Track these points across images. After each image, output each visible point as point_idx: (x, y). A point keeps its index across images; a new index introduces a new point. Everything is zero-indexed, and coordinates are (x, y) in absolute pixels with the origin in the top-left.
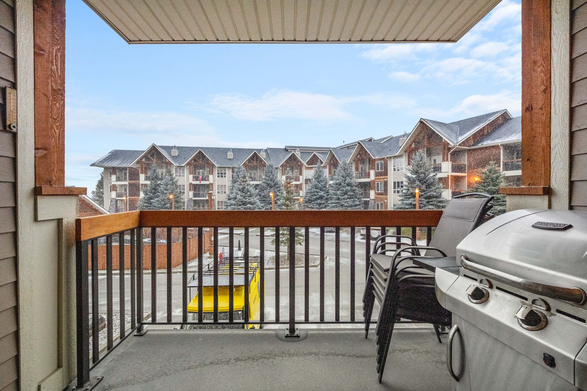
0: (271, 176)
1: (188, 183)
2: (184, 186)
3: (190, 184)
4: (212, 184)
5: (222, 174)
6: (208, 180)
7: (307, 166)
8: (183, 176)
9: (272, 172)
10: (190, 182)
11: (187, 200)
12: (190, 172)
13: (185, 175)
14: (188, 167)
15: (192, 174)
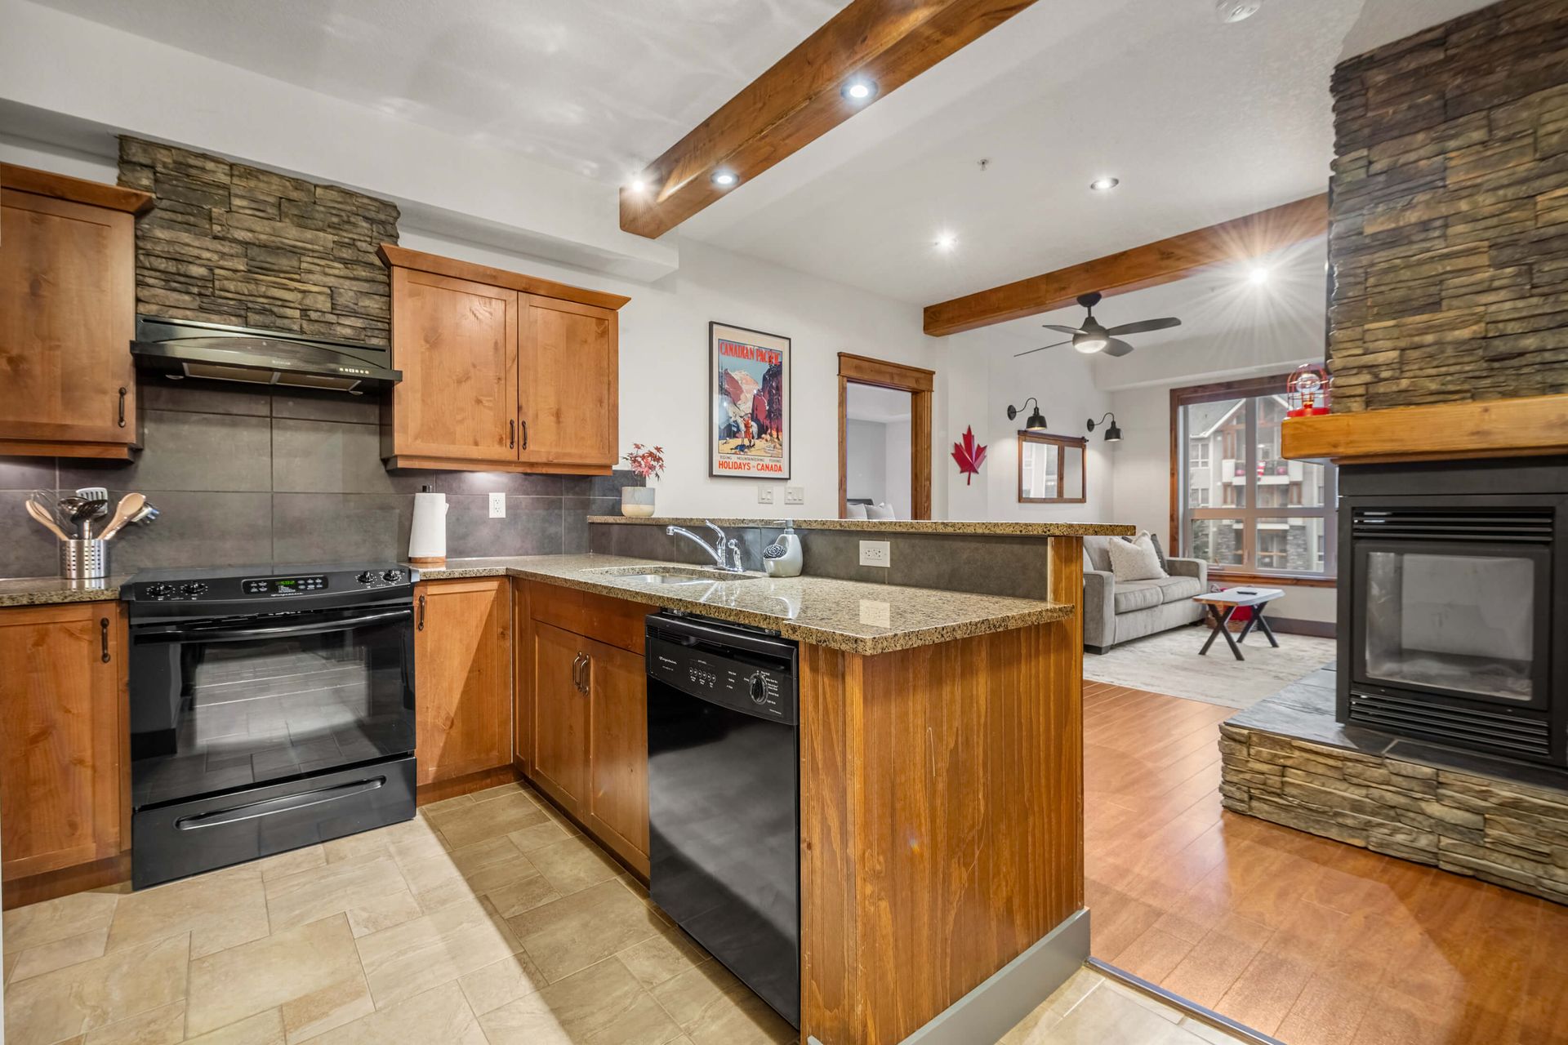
1: (1219, 484)
2: (1205, 490)
3: (1227, 486)
4: (1298, 484)
6: (1286, 473)
8: (1205, 464)
10: (1226, 479)
11: (1215, 529)
12: (1225, 451)
13: (1211, 460)
14: (1219, 438)
15: (1232, 457)
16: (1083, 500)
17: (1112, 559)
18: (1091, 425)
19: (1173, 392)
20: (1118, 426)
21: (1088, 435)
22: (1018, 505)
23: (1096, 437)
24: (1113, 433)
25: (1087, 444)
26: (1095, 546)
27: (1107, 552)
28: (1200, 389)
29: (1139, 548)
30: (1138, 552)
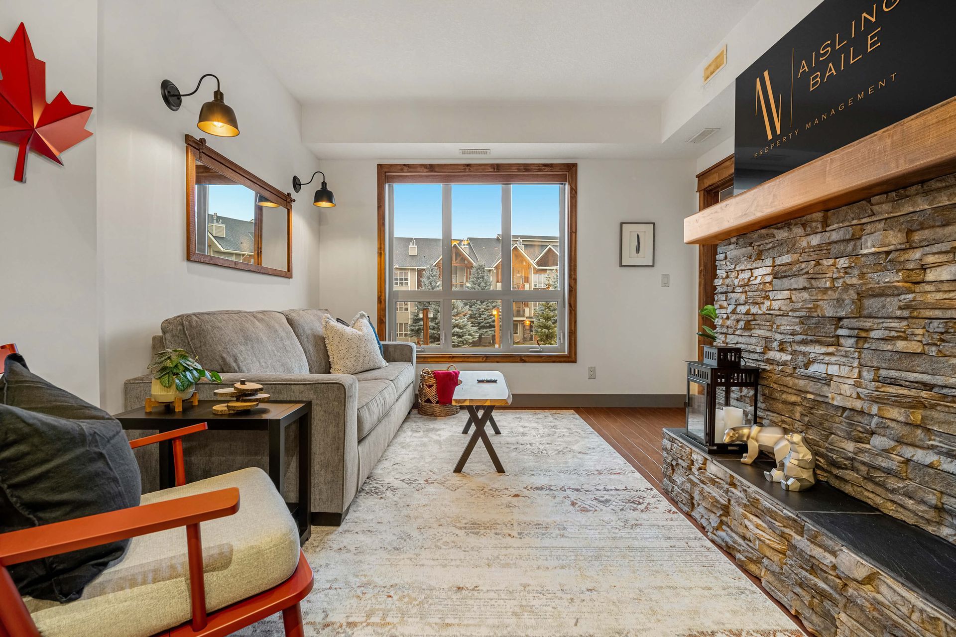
0: (482, 284)
5: (402, 279)
7: (538, 268)
9: (483, 277)
16: (288, 274)
17: (328, 347)
18: (297, 184)
19: (380, 166)
20: (329, 188)
21: (294, 195)
22: (185, 264)
23: (303, 198)
24: (324, 194)
25: (293, 204)
26: (309, 332)
27: (323, 339)
28: (406, 168)
29: (360, 333)
30: (360, 338)
